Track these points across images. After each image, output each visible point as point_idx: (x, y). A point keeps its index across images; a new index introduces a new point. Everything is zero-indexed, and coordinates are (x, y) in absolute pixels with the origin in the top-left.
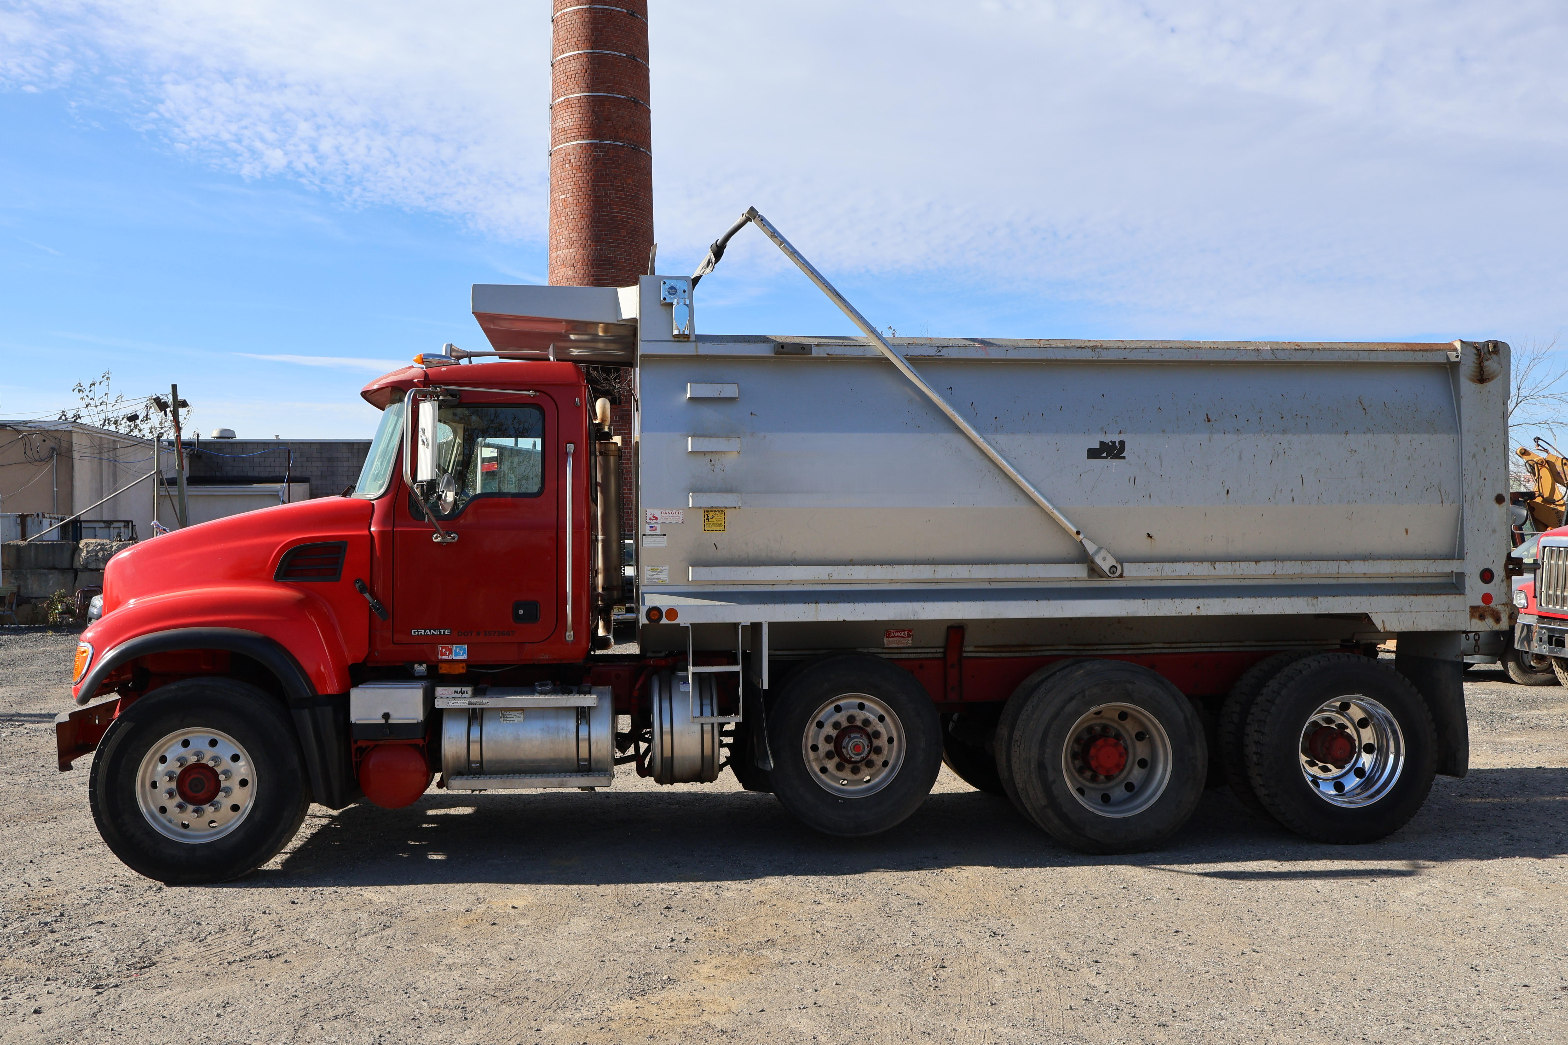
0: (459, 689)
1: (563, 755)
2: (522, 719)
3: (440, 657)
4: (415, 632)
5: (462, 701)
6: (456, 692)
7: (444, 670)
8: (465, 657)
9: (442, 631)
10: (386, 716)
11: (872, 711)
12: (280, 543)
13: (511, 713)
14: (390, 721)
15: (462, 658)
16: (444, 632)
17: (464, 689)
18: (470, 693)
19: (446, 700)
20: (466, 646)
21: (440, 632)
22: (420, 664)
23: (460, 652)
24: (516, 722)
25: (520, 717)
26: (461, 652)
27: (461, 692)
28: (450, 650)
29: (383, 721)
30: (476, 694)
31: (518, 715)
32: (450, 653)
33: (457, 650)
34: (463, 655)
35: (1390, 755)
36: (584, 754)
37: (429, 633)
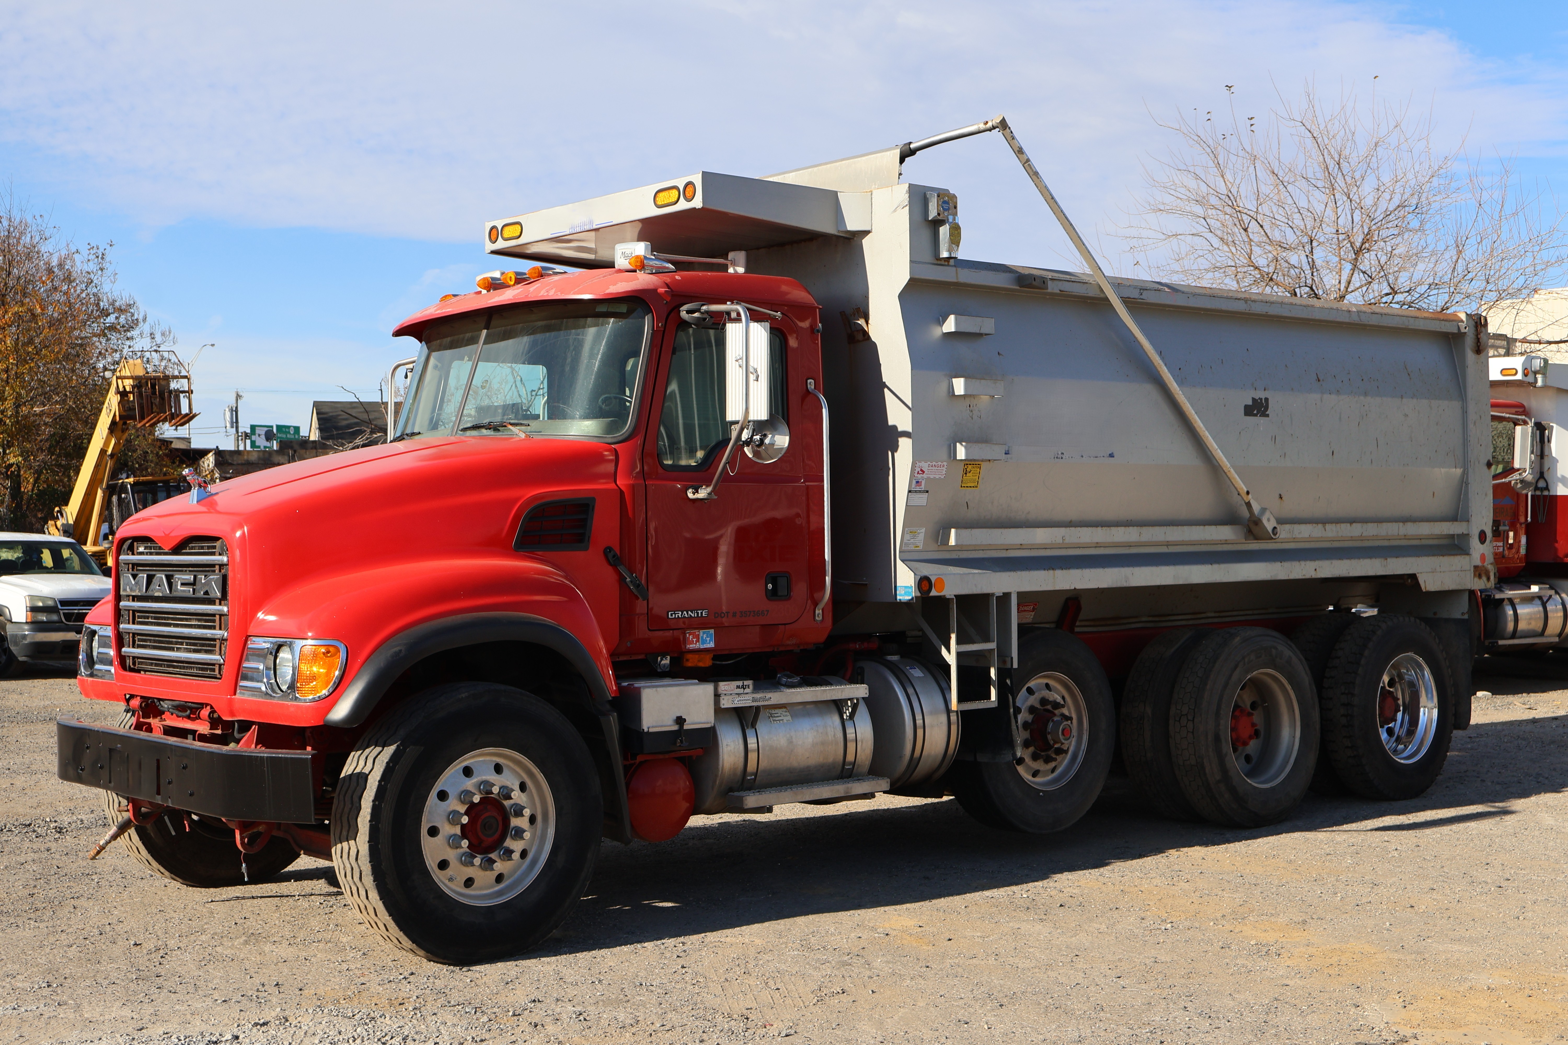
0: (740, 683)
1: (831, 760)
2: (789, 718)
3: (688, 646)
4: (672, 615)
5: (747, 697)
6: (738, 687)
7: (692, 662)
8: (712, 645)
9: (700, 612)
10: (680, 721)
11: (1058, 692)
12: (517, 499)
13: (777, 711)
14: (686, 727)
15: (708, 646)
16: (702, 613)
17: (746, 683)
18: (751, 687)
19: (730, 697)
20: (712, 631)
21: (698, 613)
22: (664, 656)
23: (706, 640)
24: (785, 721)
25: (786, 716)
26: (708, 639)
27: (743, 687)
28: (698, 637)
29: (675, 728)
30: (756, 689)
31: (784, 713)
32: (698, 641)
33: (705, 636)
34: (709, 643)
35: (1422, 709)
36: (850, 758)
37: (686, 616)
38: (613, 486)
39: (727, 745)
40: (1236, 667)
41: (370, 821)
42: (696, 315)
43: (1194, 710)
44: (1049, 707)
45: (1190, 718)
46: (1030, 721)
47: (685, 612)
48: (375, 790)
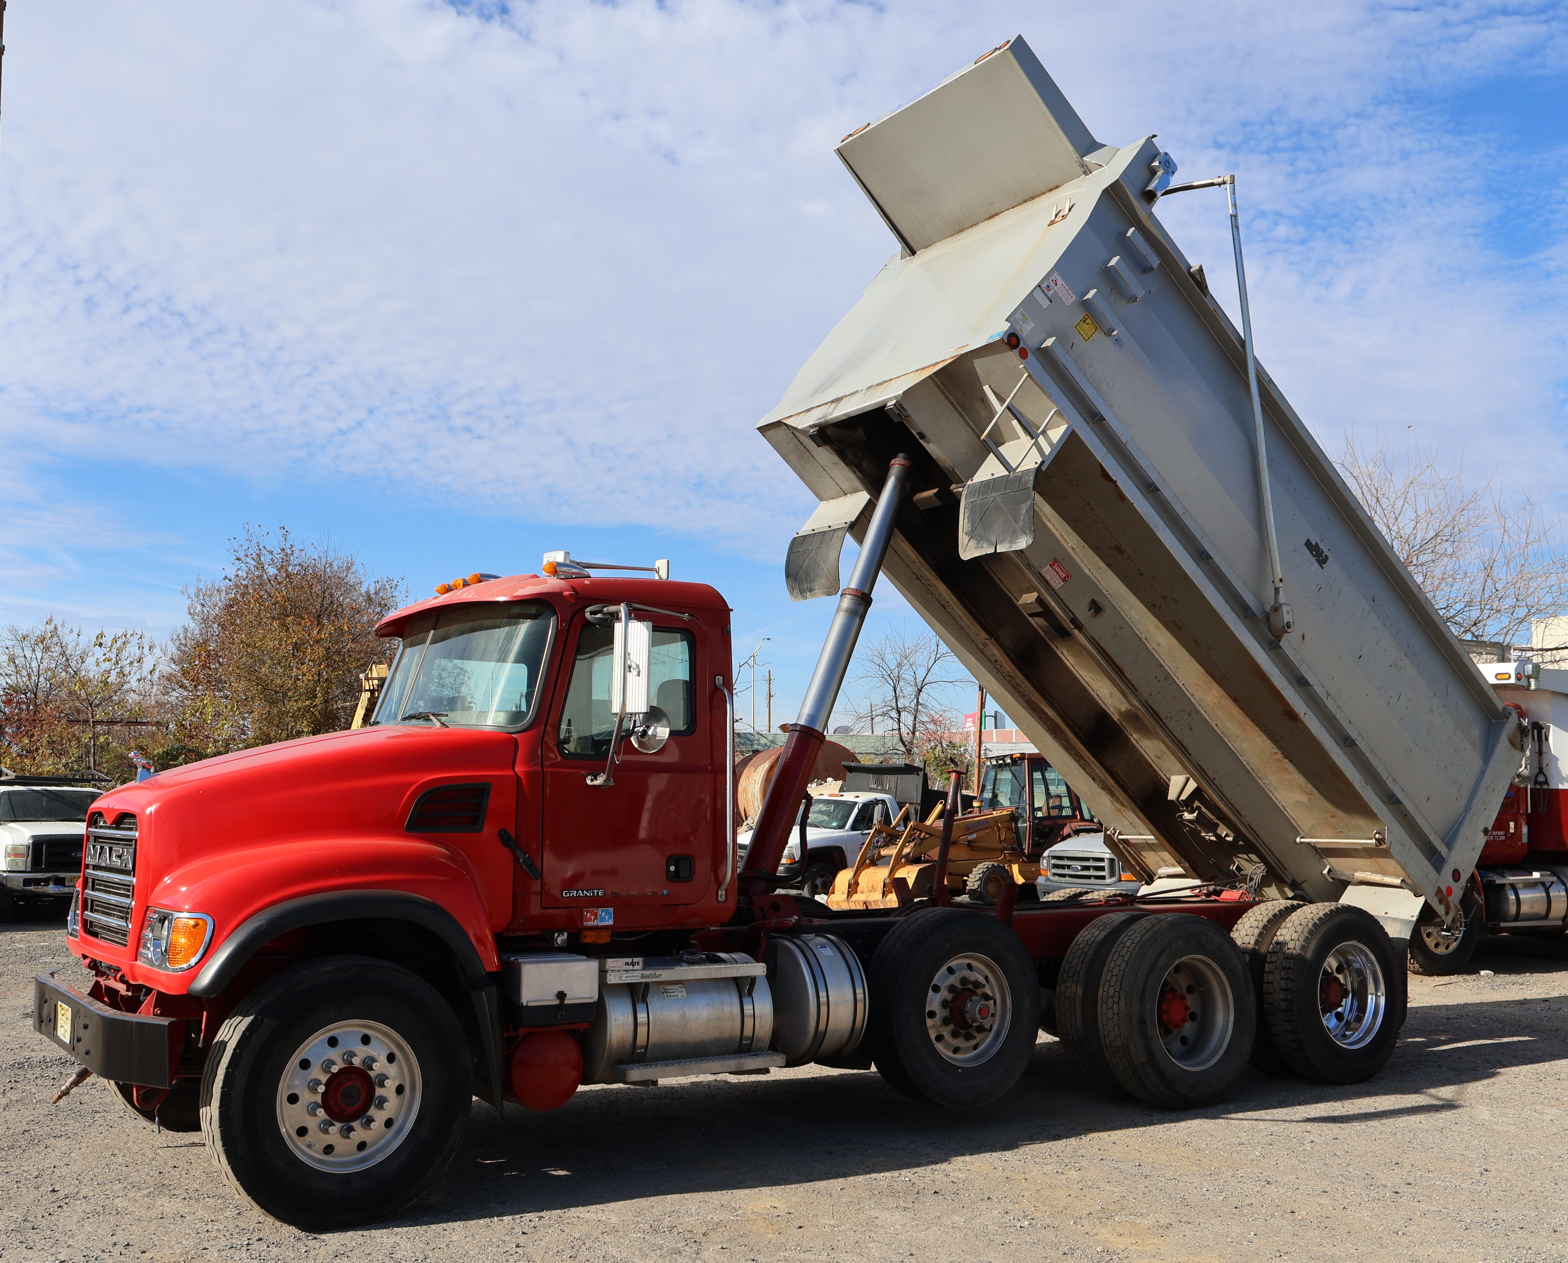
0: (629, 960)
1: (727, 1034)
2: (684, 994)
3: (585, 923)
4: (566, 894)
5: (635, 974)
6: (627, 964)
7: (589, 939)
8: (611, 922)
9: (596, 891)
10: (561, 995)
11: (980, 972)
12: (412, 784)
13: (672, 987)
14: (566, 1002)
15: (607, 923)
16: (598, 893)
17: (635, 960)
18: (641, 964)
19: (618, 974)
20: (611, 910)
21: (594, 893)
22: (561, 932)
23: (605, 918)
24: (679, 997)
25: (682, 992)
26: (607, 917)
27: (633, 964)
28: (596, 915)
29: (557, 1002)
30: (646, 966)
31: (679, 989)
32: (596, 918)
33: (603, 914)
34: (608, 921)
35: (1370, 996)
36: (748, 1032)
37: (581, 895)
38: (511, 773)
39: (615, 1019)
40: (1162, 952)
41: (222, 1088)
42: (599, 616)
43: (1119, 992)
44: (970, 986)
45: (1116, 1000)
46: (950, 1000)
47: (580, 892)
48: (229, 1058)
